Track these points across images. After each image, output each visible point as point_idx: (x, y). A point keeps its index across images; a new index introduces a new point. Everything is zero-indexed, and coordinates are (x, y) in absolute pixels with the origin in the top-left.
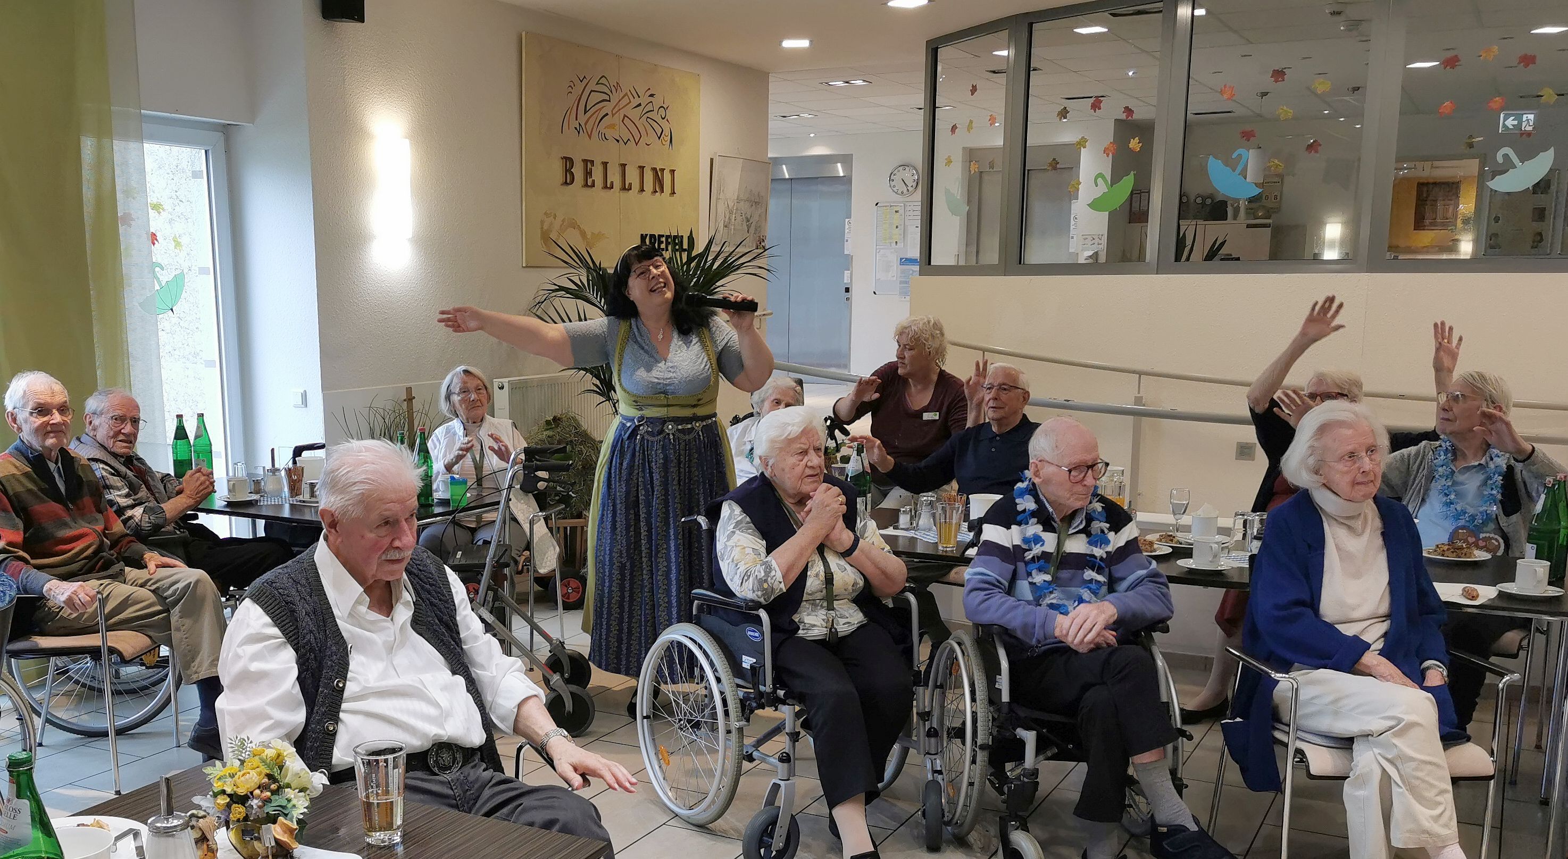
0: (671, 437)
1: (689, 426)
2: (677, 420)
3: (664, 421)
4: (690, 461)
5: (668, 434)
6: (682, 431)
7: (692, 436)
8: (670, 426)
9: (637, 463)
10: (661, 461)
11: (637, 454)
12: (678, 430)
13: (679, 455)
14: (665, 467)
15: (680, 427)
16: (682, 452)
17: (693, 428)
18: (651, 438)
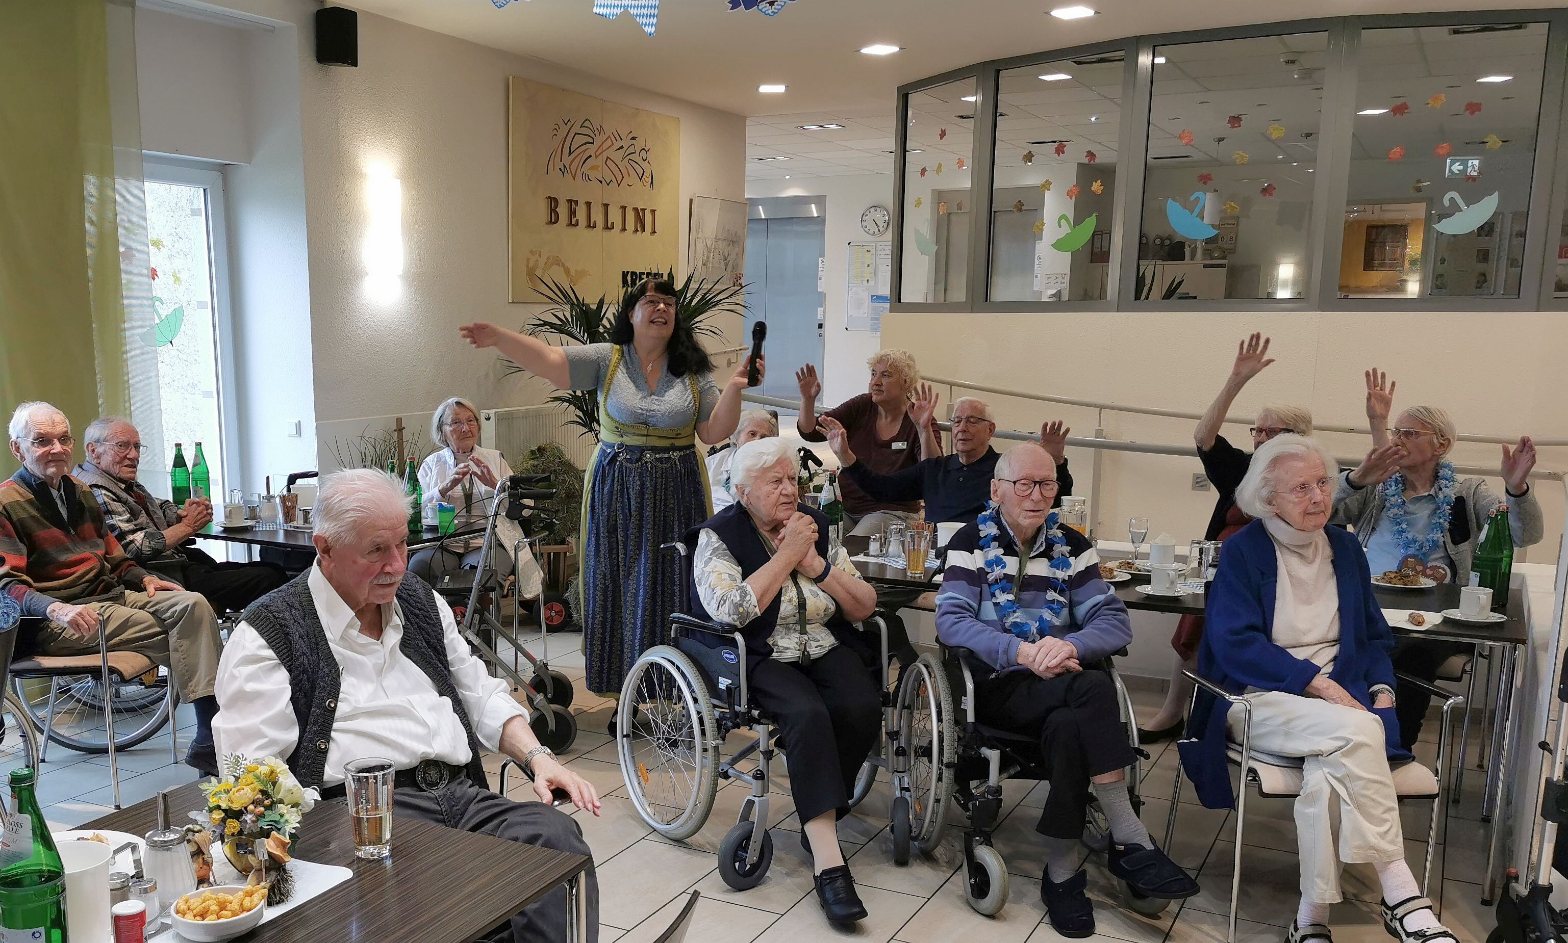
0: (649, 465)
1: (667, 455)
2: (654, 449)
3: (642, 449)
4: (666, 489)
5: (646, 463)
6: (660, 460)
7: (668, 465)
8: (648, 455)
9: (616, 489)
10: (638, 487)
11: (616, 480)
12: (656, 459)
13: (656, 483)
14: (641, 493)
15: (657, 456)
16: (659, 480)
17: (670, 458)
18: (629, 465)
